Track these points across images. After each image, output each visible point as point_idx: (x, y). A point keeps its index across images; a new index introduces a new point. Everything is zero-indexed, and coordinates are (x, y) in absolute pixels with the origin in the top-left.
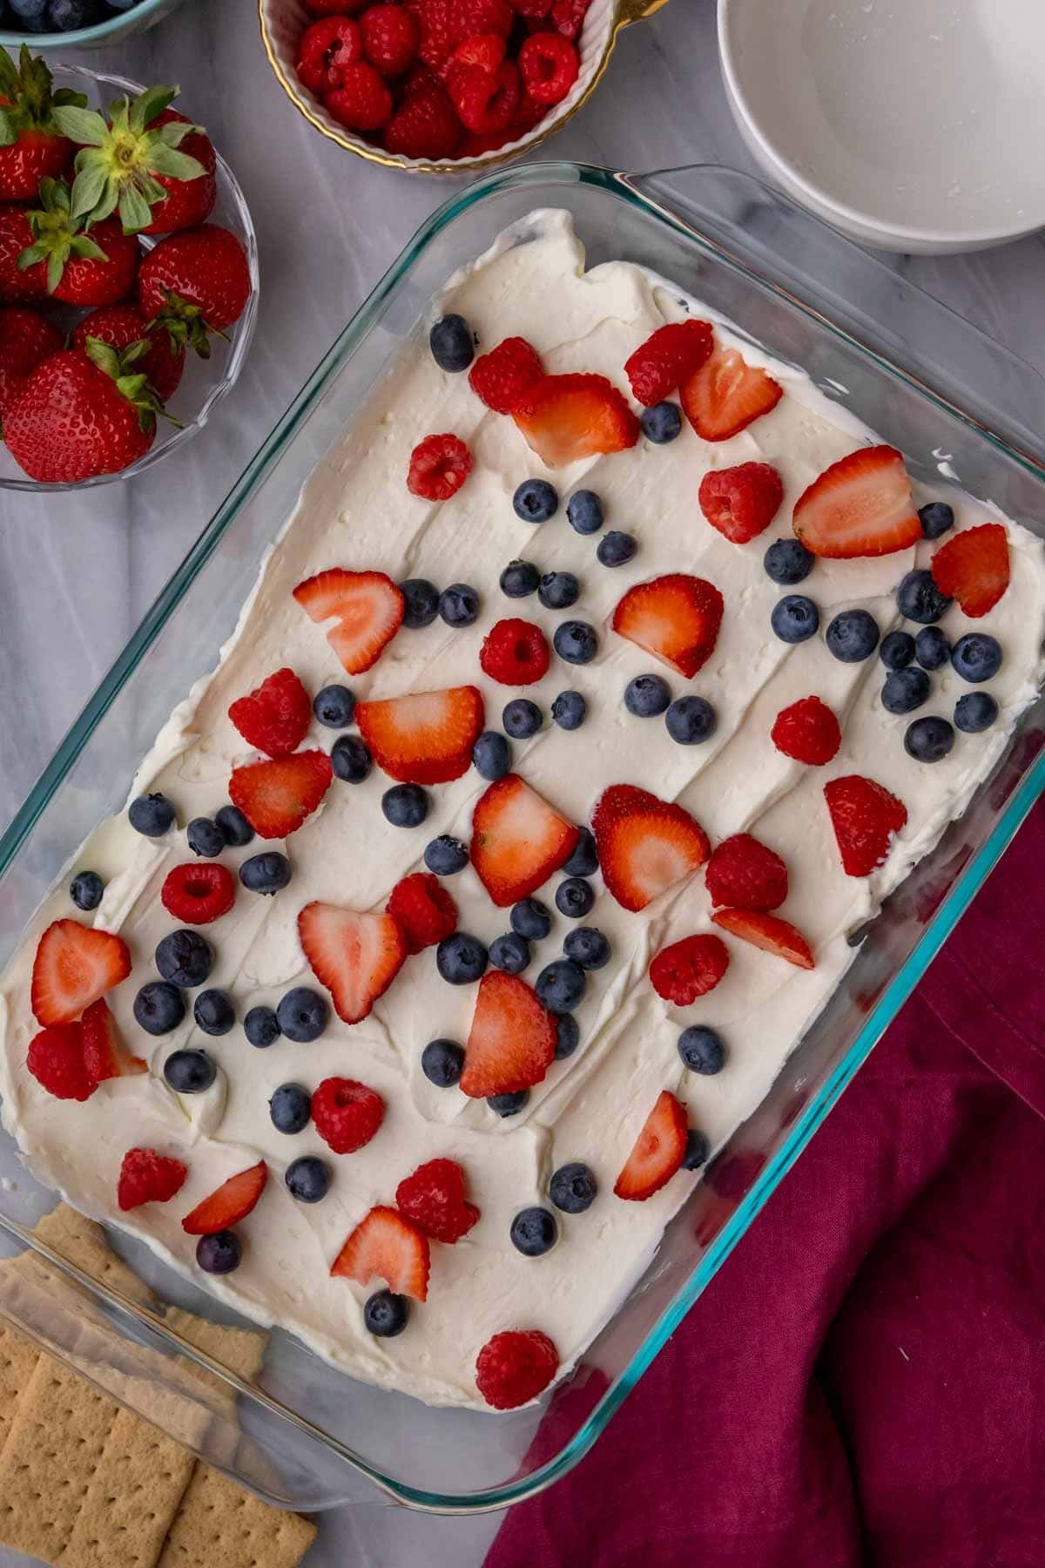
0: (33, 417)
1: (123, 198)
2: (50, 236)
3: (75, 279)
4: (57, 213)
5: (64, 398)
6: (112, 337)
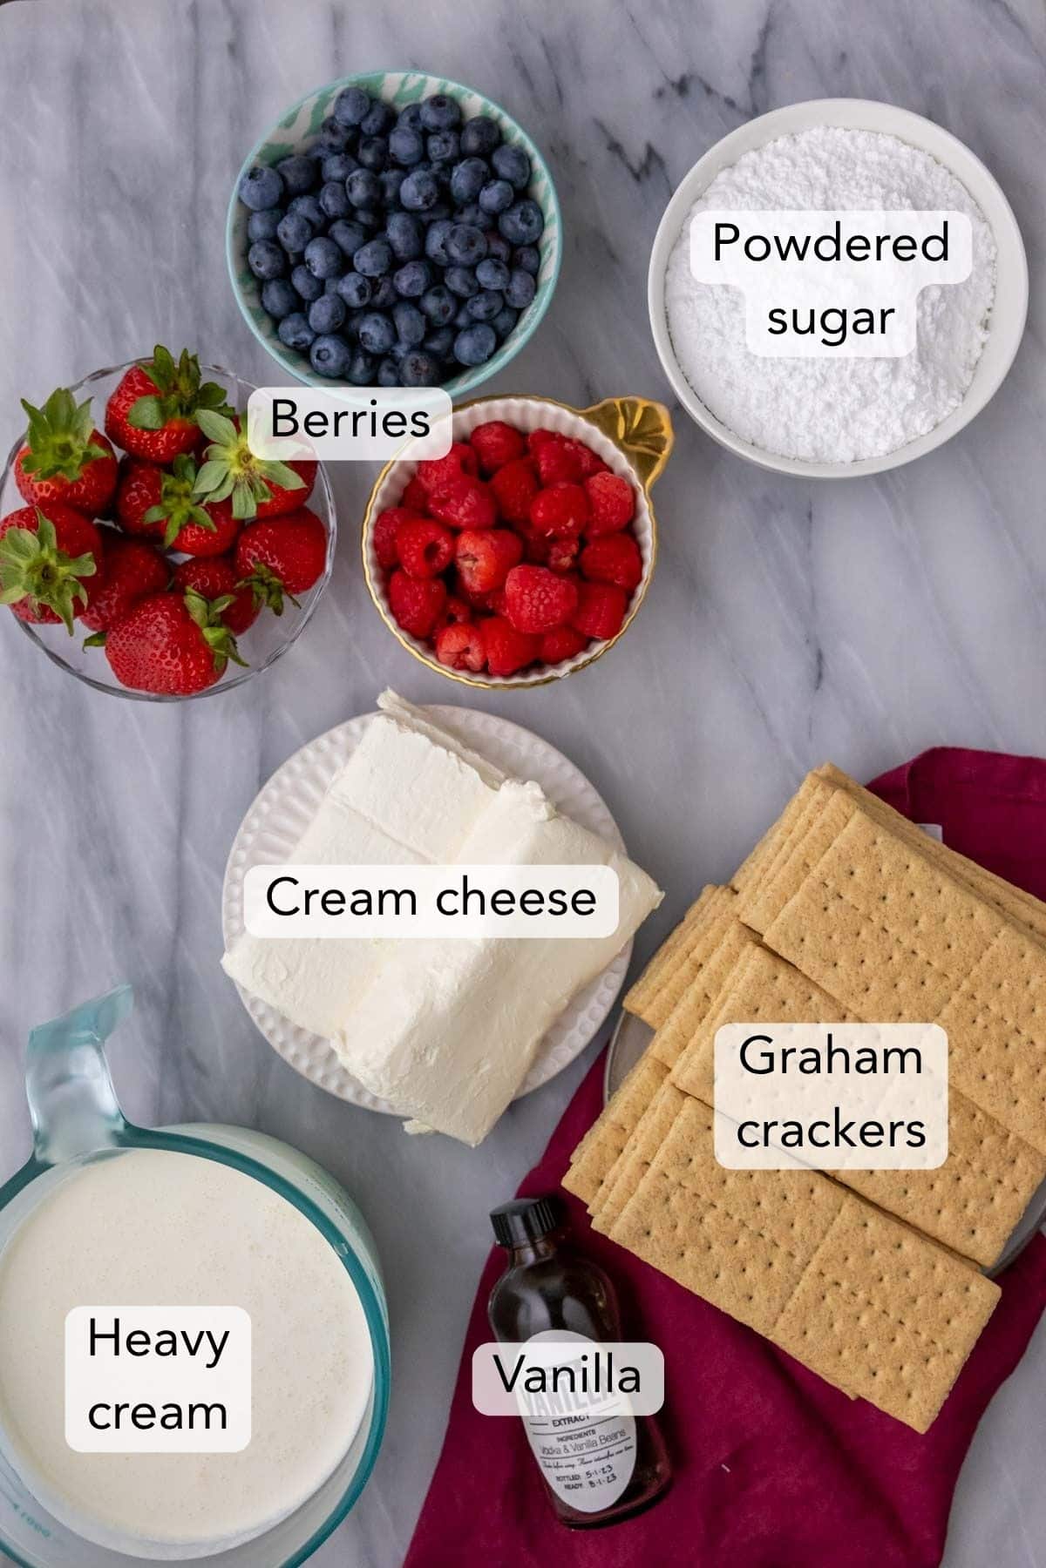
0: (131, 642)
1: (237, 489)
2: (175, 500)
3: (187, 538)
4: (184, 481)
5: (159, 635)
6: (208, 584)
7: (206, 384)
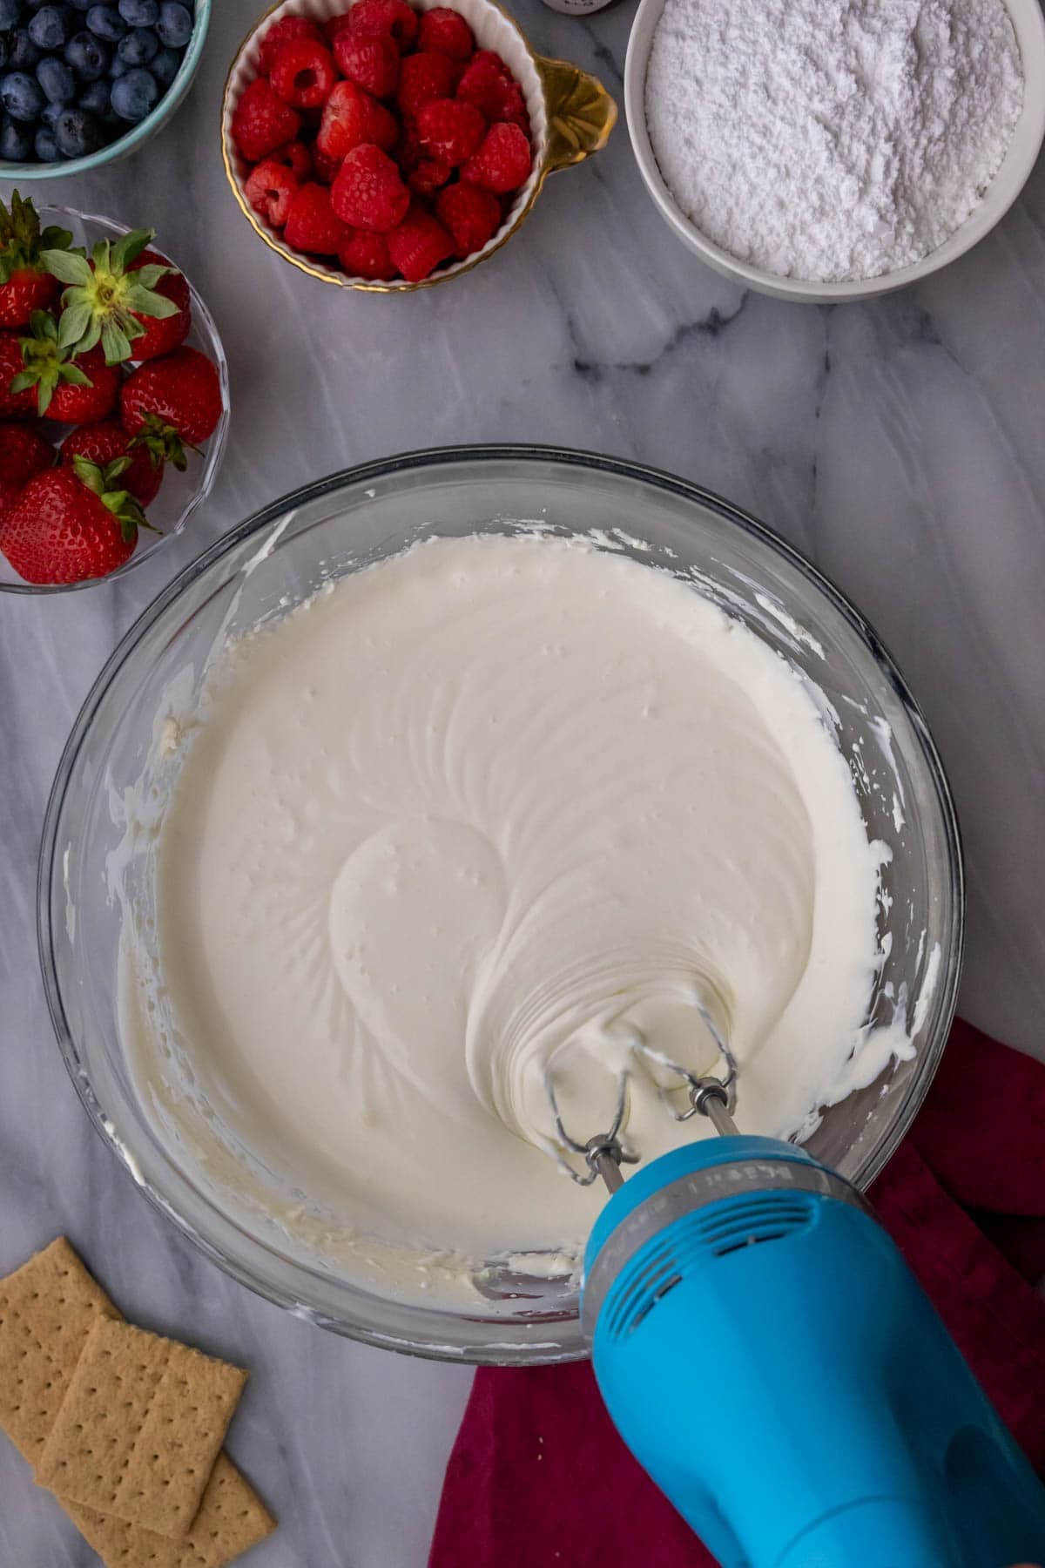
0: (26, 529)
1: (105, 332)
2: (40, 363)
3: (63, 402)
4: (46, 341)
5: (54, 512)
6: (98, 452)
7: (47, 229)
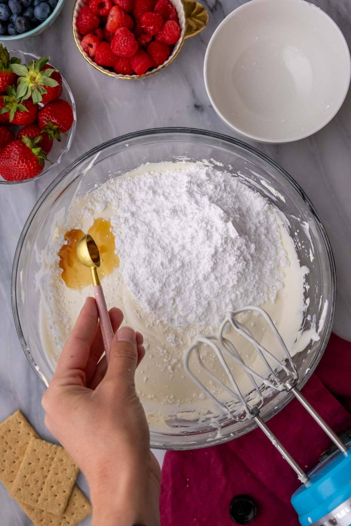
0: (5, 161)
1: (33, 92)
2: (10, 104)
3: (18, 117)
4: (12, 96)
5: (15, 155)
6: (30, 135)
7: (12, 58)
